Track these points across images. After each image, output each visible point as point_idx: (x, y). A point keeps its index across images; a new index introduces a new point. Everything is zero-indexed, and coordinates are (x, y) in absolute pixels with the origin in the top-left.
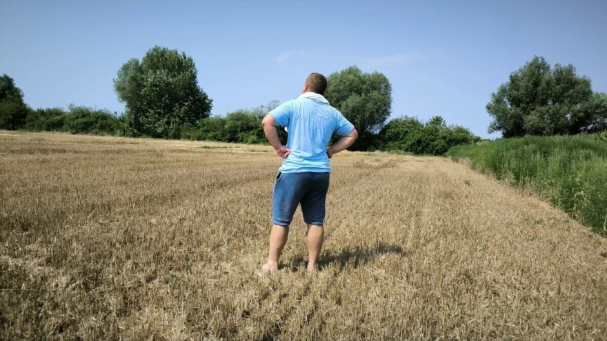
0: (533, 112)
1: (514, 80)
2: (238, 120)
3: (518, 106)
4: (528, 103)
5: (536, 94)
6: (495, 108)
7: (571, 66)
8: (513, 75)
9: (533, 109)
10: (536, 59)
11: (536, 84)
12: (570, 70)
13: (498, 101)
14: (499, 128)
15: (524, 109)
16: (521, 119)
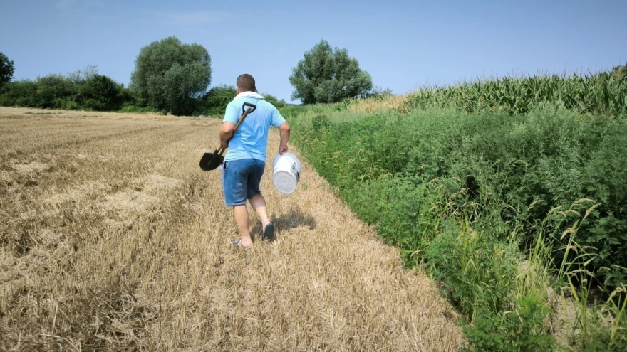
0: (320, 85)
1: (307, 57)
2: (51, 85)
3: (310, 79)
4: (317, 77)
5: (322, 70)
6: (295, 80)
7: (345, 49)
8: (306, 54)
9: (321, 82)
10: (323, 42)
11: (322, 62)
12: (345, 53)
13: (297, 74)
14: (299, 96)
15: (315, 82)
16: (313, 90)
